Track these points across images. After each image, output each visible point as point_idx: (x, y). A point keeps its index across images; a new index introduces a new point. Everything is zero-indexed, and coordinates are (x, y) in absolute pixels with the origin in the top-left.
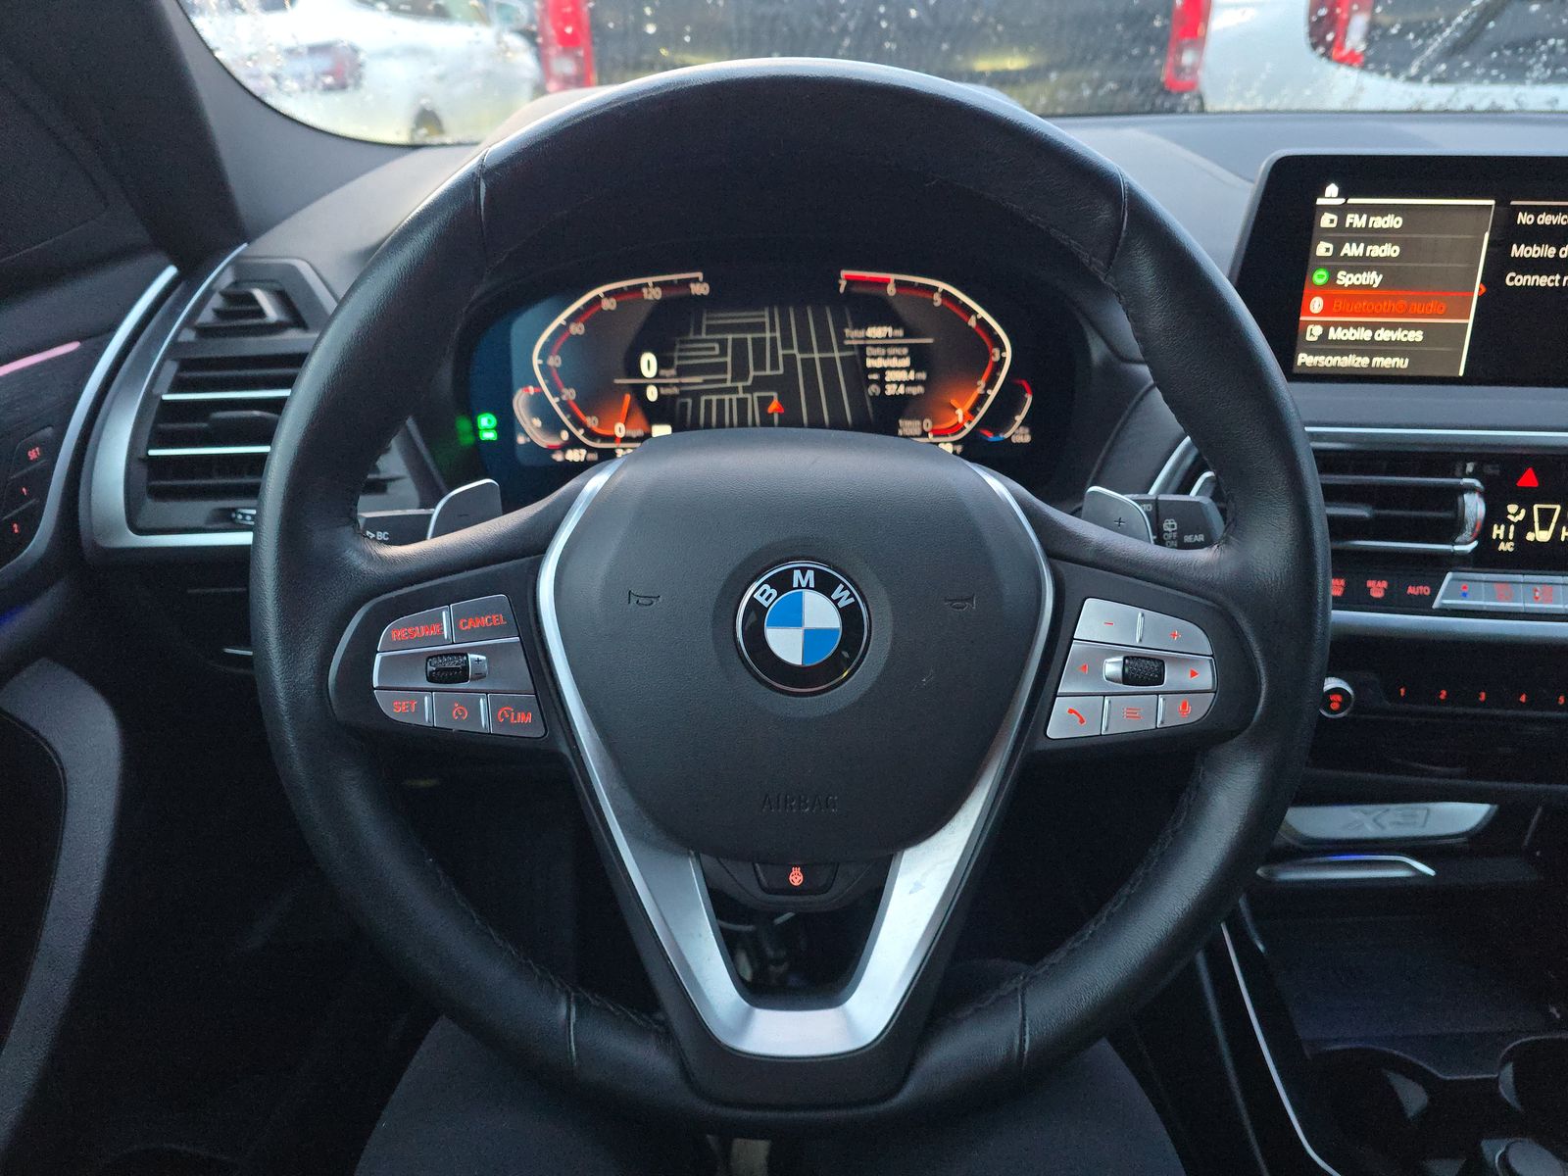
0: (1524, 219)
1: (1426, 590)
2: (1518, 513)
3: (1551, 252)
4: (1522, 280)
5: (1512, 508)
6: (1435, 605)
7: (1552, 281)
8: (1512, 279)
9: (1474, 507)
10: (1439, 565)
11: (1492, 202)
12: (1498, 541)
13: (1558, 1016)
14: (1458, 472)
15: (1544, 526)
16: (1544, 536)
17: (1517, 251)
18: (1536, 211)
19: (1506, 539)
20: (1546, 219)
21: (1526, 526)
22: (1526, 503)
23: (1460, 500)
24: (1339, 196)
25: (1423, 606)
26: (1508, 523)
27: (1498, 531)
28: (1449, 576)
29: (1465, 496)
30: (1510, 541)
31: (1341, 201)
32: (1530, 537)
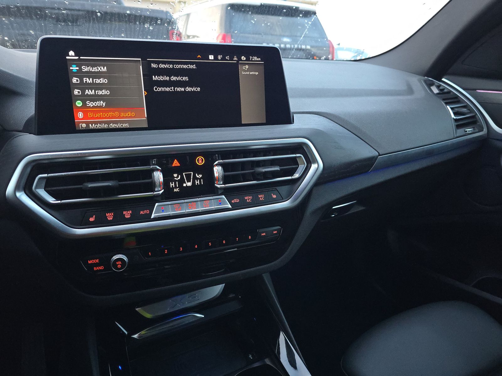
0: (154, 66)
1: (147, 212)
2: (177, 177)
3: (168, 78)
4: (160, 89)
5: (175, 175)
6: (152, 217)
7: (171, 89)
8: (156, 89)
9: (159, 176)
10: (151, 201)
11: (140, 59)
12: (173, 188)
13: (252, 358)
14: (151, 164)
15: (189, 181)
16: (189, 184)
17: (155, 78)
18: (158, 63)
19: (176, 187)
20: (162, 66)
21: (182, 181)
22: (180, 173)
23: (153, 174)
24: (75, 56)
25: (148, 218)
26: (175, 181)
27: (172, 185)
28: (157, 204)
29: (154, 173)
30: (177, 188)
31: (77, 58)
32: (185, 185)
